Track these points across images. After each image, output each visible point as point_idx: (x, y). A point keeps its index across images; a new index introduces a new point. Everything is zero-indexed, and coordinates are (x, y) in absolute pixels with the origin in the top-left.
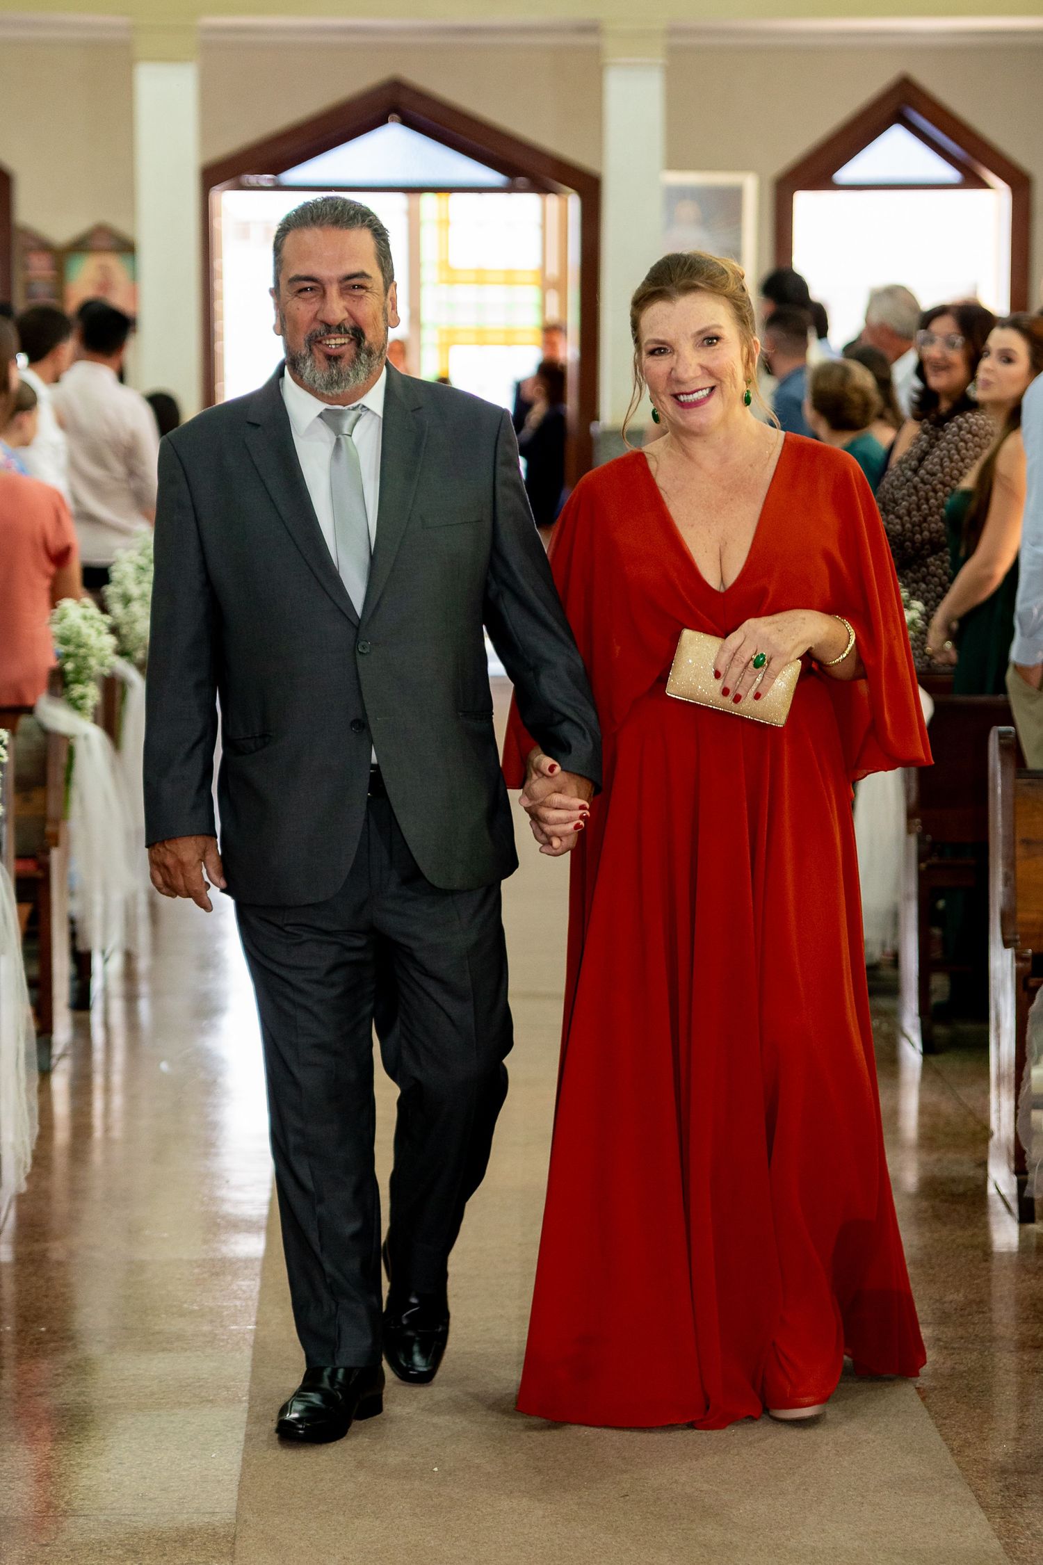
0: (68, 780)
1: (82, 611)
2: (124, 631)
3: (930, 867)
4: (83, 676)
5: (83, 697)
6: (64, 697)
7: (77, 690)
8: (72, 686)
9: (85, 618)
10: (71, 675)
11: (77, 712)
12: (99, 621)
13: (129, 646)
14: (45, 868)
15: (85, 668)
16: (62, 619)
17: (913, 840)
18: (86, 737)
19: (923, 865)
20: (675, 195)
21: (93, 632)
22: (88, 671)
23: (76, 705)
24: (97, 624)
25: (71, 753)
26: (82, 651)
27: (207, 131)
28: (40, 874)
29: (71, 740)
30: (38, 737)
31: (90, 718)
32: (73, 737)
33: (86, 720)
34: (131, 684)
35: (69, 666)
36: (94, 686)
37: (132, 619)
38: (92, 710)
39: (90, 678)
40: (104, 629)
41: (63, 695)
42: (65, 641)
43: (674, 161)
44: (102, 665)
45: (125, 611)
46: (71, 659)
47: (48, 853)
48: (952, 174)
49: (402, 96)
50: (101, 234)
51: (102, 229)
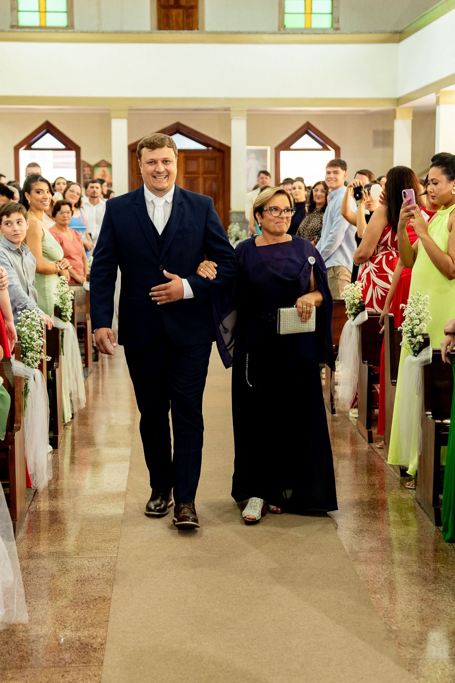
20: (249, 152)
27: (129, 137)
28: (85, 327)
43: (249, 144)
47: (87, 321)
48: (320, 147)
49: (180, 127)
50: (103, 162)
51: (103, 161)
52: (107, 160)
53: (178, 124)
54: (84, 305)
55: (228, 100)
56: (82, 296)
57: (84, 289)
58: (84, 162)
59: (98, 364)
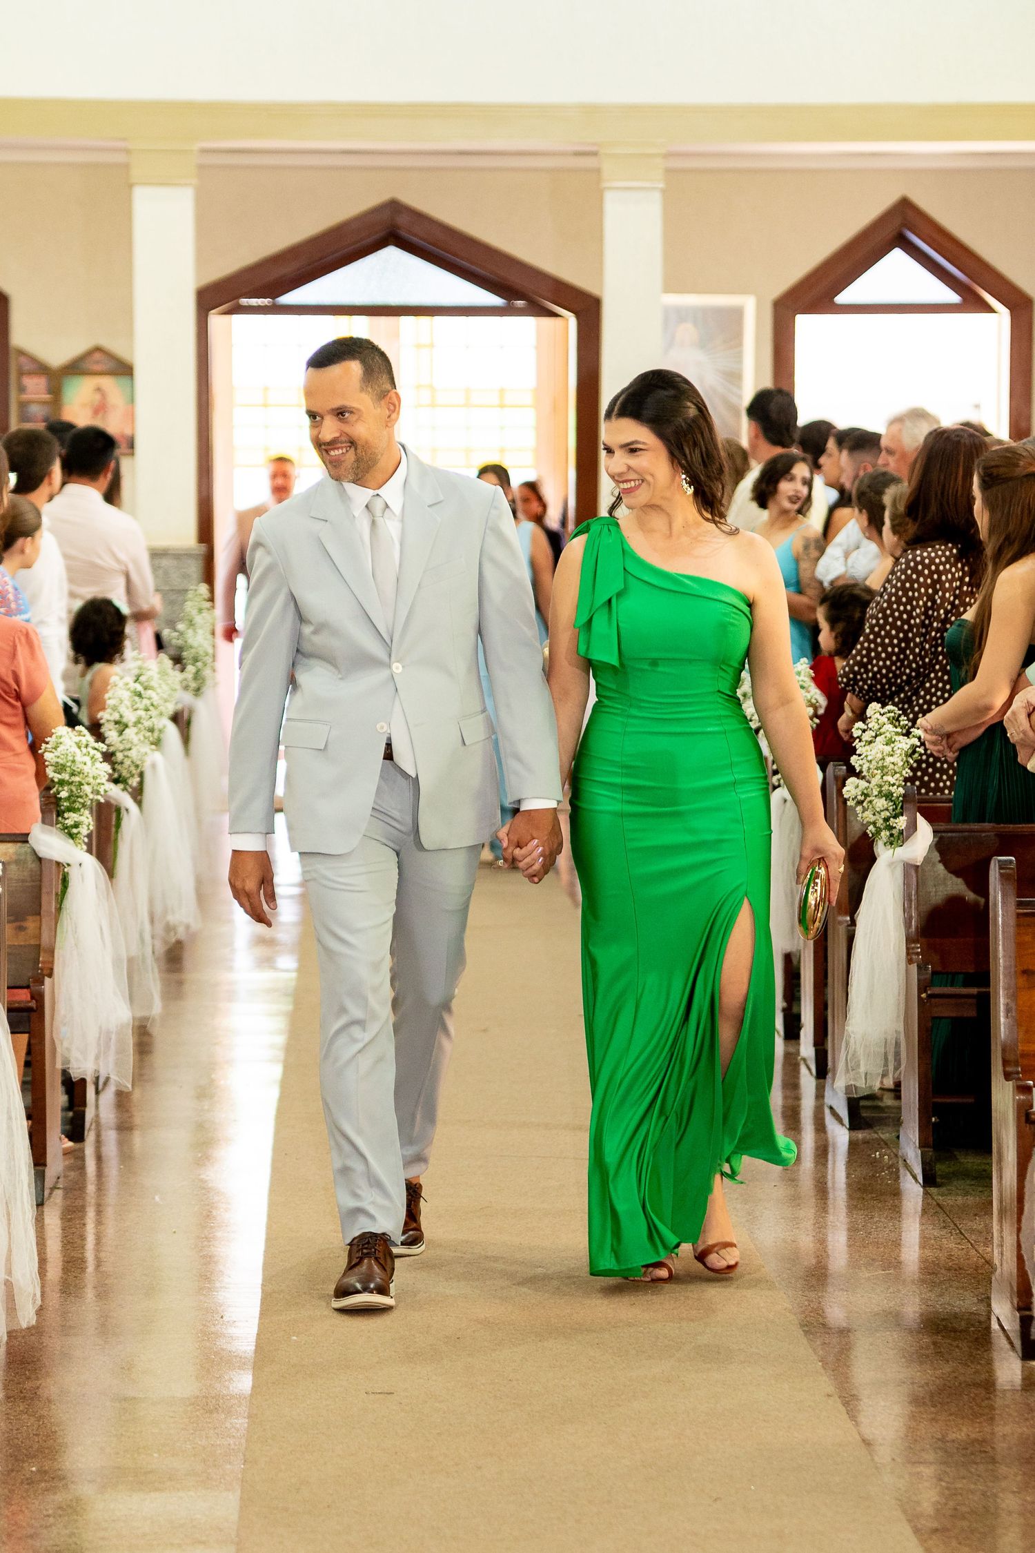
0: (59, 909)
1: (77, 739)
2: (119, 756)
3: (929, 996)
4: (77, 805)
5: (76, 825)
6: (58, 826)
7: (71, 818)
8: (66, 815)
9: (79, 746)
10: (65, 804)
11: (71, 841)
12: (96, 749)
13: (125, 773)
14: (39, 998)
15: (78, 797)
16: (55, 748)
17: (914, 968)
18: (80, 865)
19: (924, 995)
20: (672, 318)
21: (87, 759)
22: (80, 800)
23: (70, 833)
24: (92, 752)
25: (65, 881)
26: (77, 779)
27: (202, 257)
28: (33, 1004)
29: (66, 870)
30: (32, 865)
31: (85, 847)
32: (69, 865)
33: (82, 849)
34: (127, 810)
35: (64, 794)
36: (89, 816)
37: (128, 747)
38: (86, 840)
39: (84, 805)
40: (99, 756)
41: (57, 824)
42: (60, 768)
43: (672, 284)
44: (98, 793)
45: (120, 738)
46: (66, 788)
47: (42, 983)
48: (950, 296)
49: (402, 220)
50: (97, 356)
51: (98, 349)
52: (117, 347)
53: (394, 206)
54: (30, 918)
55: (591, 112)
56: (23, 881)
57: (34, 852)
58: (21, 353)
59: (82, 1150)
